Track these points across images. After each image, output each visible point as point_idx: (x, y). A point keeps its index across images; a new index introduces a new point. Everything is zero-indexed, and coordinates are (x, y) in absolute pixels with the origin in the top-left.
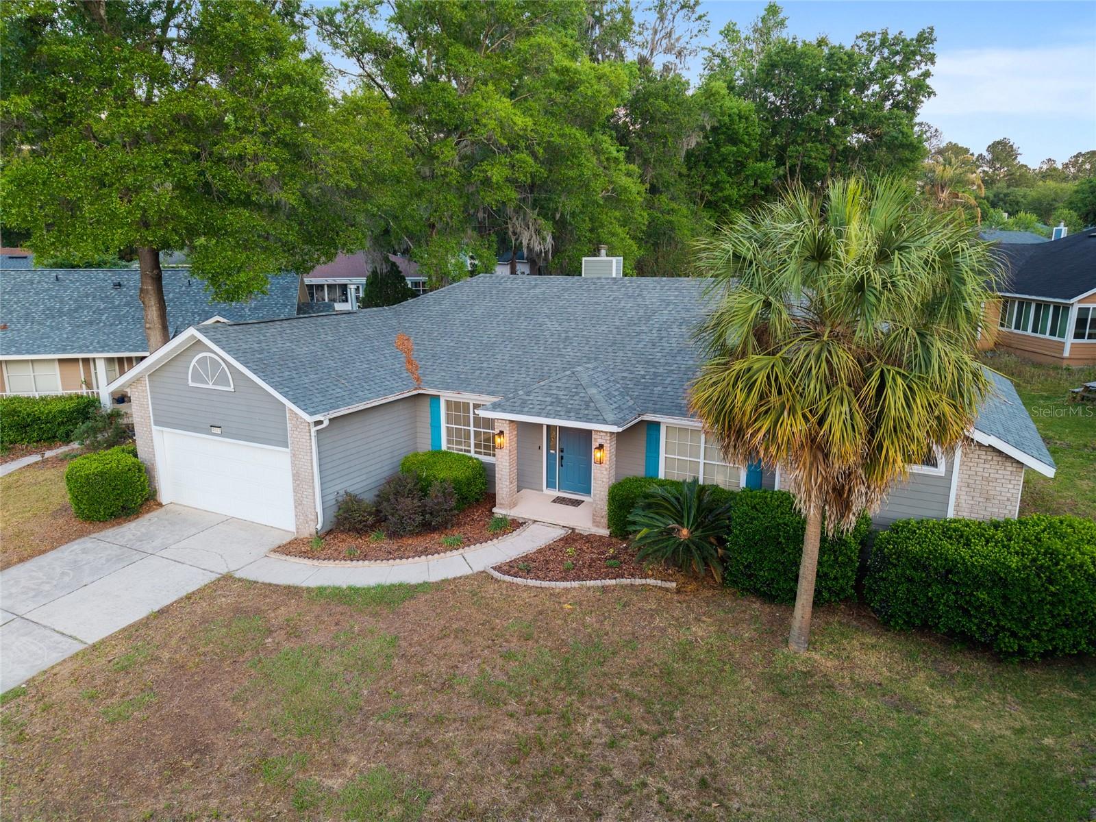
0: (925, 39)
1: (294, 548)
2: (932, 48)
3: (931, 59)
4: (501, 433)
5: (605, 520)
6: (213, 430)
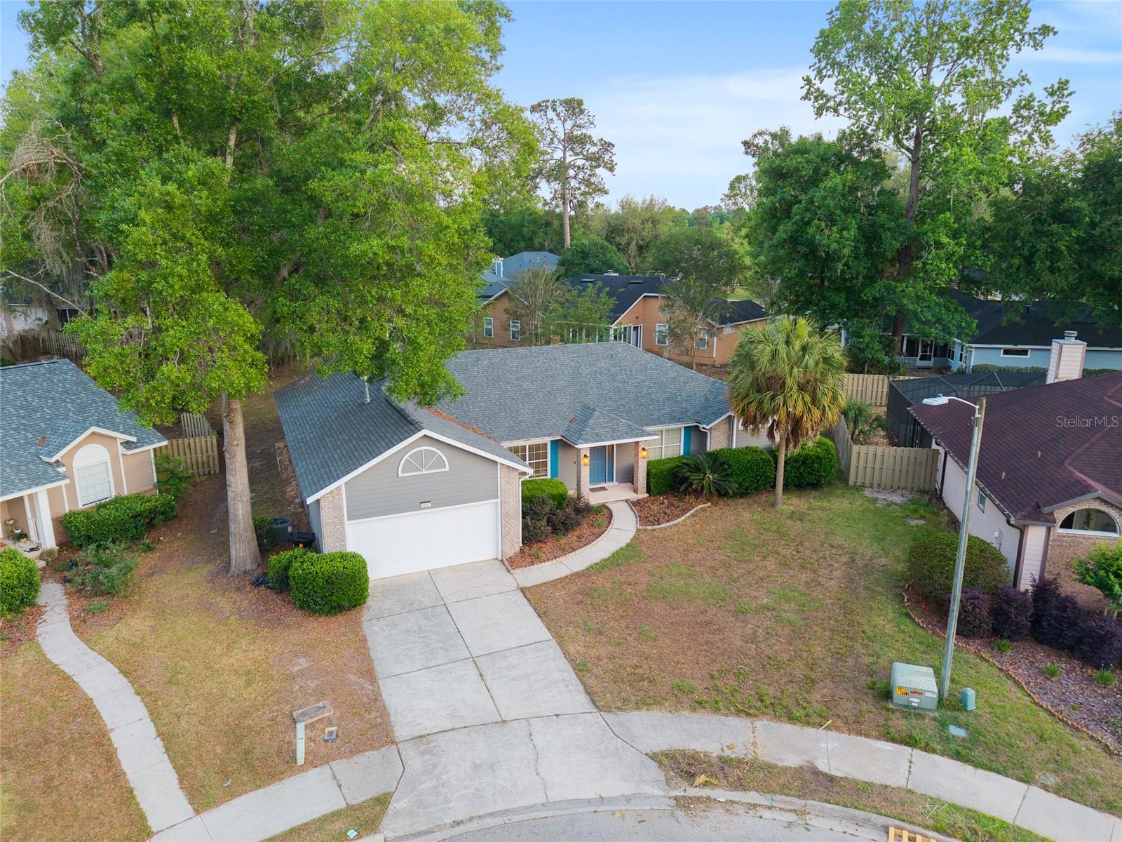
4: (585, 456)
5: (645, 489)
6: (423, 506)
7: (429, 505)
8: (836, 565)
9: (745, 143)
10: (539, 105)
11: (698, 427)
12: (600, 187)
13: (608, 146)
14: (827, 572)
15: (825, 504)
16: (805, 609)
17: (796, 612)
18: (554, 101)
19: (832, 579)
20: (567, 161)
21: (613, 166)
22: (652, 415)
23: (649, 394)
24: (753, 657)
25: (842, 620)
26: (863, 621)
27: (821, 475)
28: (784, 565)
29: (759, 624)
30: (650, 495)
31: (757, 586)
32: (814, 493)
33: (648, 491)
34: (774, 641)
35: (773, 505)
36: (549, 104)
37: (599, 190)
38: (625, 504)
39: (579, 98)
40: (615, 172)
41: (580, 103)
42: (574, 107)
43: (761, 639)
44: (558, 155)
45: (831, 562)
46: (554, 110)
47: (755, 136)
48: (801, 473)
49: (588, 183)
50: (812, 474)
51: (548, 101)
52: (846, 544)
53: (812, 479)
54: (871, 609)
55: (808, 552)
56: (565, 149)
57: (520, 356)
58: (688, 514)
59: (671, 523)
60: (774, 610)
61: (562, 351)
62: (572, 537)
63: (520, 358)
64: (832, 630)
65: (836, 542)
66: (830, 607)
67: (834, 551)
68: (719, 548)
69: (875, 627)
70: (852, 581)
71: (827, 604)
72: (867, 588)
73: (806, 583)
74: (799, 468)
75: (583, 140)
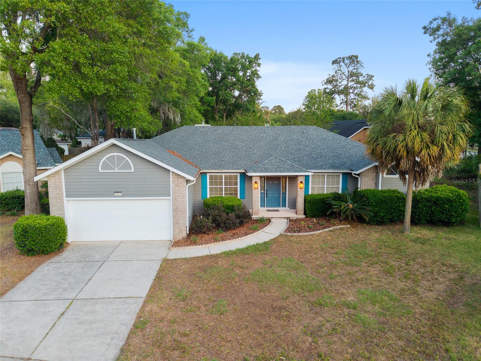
0: (257, 57)
1: (177, 244)
2: (260, 61)
3: (259, 65)
4: (256, 182)
5: (303, 212)
6: (116, 194)
7: (120, 194)
8: (441, 280)
9: (424, 28)
10: (336, 60)
11: (351, 173)
12: (365, 96)
13: (371, 77)
14: (429, 284)
15: (452, 236)
16: (388, 313)
17: (375, 314)
18: (344, 58)
19: (432, 291)
20: (349, 85)
21: (373, 87)
22: (317, 164)
23: (321, 153)
24: (302, 351)
25: (425, 332)
26: (452, 339)
27: (451, 215)
28: (388, 273)
29: (331, 319)
30: (306, 217)
31: (350, 285)
32: (445, 228)
33: (305, 214)
34: (335, 339)
35: (402, 232)
36: (341, 60)
37: (365, 98)
38: (286, 220)
39: (356, 55)
40: (374, 90)
41: (357, 57)
42: (353, 59)
43: (323, 334)
44: (345, 83)
45: (437, 276)
46: (344, 62)
47: (431, 22)
48: (432, 211)
49: (359, 95)
50: (443, 213)
51: (340, 58)
52: (459, 265)
53: (444, 217)
54: (465, 326)
55: (416, 266)
56: (348, 80)
57: (243, 130)
58: (326, 230)
59: (309, 233)
60: (355, 308)
61: (272, 129)
62: (229, 233)
63: (243, 131)
64: (409, 341)
65: (449, 262)
66: (417, 316)
67: (444, 269)
68: (336, 253)
69: (464, 347)
70: (453, 295)
71: (415, 313)
72: (467, 305)
73: (402, 290)
74: (431, 207)
75: (357, 75)
